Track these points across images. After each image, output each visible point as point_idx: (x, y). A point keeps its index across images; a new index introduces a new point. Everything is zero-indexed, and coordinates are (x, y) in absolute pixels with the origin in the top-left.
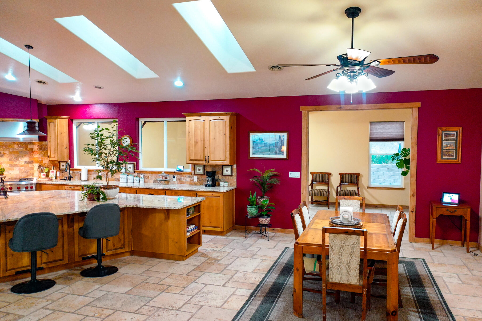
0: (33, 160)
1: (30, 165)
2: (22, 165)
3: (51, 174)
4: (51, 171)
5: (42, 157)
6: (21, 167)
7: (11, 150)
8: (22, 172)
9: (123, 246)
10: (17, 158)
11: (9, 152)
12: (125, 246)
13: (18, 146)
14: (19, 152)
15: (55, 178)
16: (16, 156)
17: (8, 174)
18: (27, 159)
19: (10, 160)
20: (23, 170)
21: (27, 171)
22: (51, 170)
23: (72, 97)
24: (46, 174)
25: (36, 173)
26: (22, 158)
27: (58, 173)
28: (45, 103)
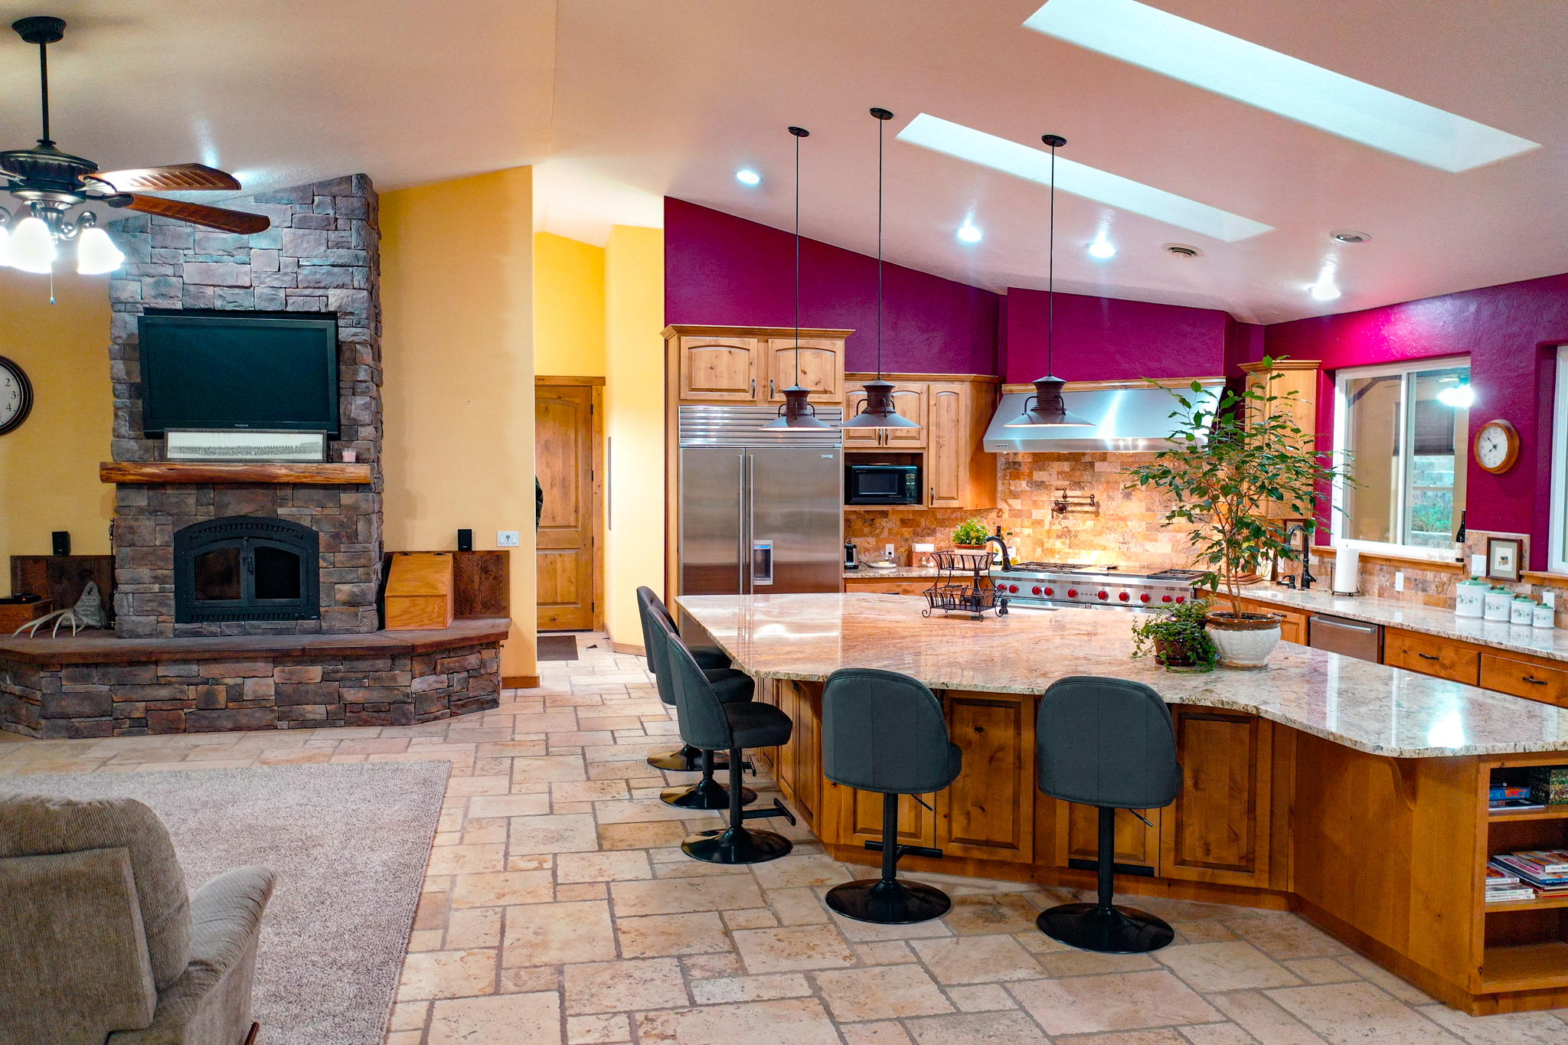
2: (1179, 528)
6: (1175, 534)
8: (1180, 548)
9: (1246, 865)
12: (1257, 866)
15: (1269, 577)
17: (1141, 551)
19: (1148, 509)
23: (1305, 287)
27: (1281, 560)
28: (1256, 322)
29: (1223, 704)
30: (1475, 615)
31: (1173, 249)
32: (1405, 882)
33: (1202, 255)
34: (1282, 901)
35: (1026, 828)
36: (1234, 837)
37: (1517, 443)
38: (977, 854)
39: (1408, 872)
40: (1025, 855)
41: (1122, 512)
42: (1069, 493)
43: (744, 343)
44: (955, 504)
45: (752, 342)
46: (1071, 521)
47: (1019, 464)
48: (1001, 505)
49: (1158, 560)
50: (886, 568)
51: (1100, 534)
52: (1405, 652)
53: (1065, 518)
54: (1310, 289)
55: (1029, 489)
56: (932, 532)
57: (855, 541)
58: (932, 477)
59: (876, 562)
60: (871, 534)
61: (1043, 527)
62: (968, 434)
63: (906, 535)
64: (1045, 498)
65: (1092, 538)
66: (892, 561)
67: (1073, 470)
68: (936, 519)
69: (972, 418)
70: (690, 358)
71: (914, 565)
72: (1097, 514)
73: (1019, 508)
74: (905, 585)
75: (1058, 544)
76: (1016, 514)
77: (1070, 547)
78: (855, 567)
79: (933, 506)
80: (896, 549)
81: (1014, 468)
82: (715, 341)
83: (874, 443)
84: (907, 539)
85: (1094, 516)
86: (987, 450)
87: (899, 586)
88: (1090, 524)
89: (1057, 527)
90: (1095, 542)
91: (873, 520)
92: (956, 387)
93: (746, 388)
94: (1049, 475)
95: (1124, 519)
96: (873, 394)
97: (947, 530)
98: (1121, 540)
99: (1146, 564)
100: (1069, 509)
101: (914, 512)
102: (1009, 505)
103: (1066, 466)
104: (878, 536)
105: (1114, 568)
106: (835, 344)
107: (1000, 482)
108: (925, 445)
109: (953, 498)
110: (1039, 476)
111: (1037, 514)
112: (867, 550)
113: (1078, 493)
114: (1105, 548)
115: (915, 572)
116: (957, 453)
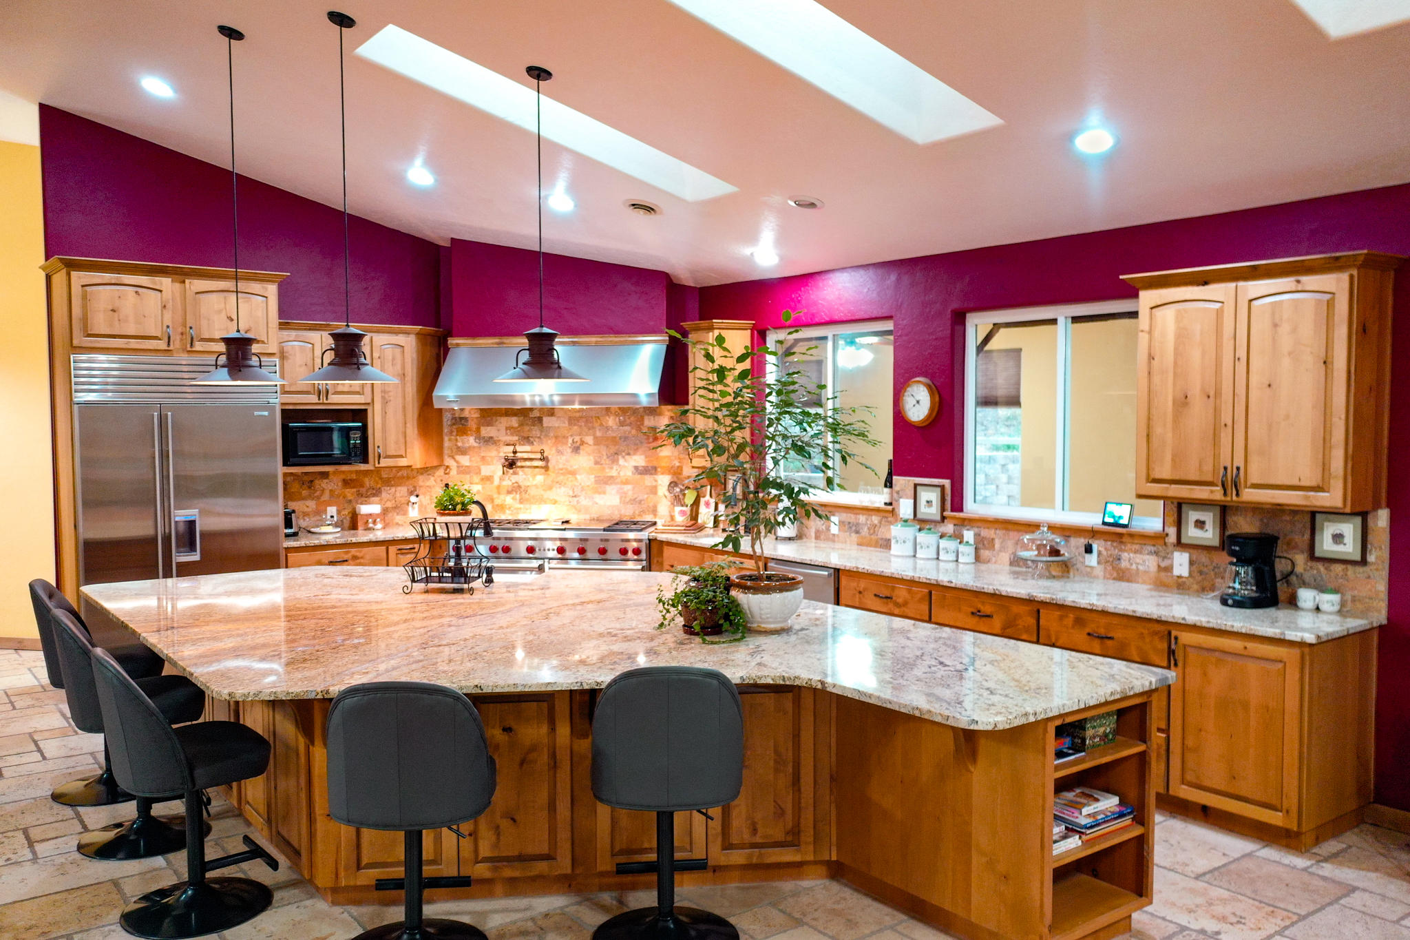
0: (655, 464)
1: (648, 480)
2: (627, 480)
3: (703, 509)
4: (703, 500)
5: (682, 456)
6: (622, 486)
7: (598, 434)
8: (628, 499)
9: (793, 839)
10: (614, 457)
11: (595, 438)
12: (803, 838)
13: (617, 419)
14: (620, 438)
15: (711, 524)
16: (612, 451)
17: (590, 504)
18: (639, 460)
19: (597, 463)
20: (630, 493)
21: (641, 498)
22: (704, 497)
23: (747, 251)
24: (687, 509)
25: (664, 507)
26: (627, 457)
27: (722, 507)
28: (690, 283)
29: (784, 680)
30: (907, 554)
31: (633, 205)
32: (965, 844)
33: (661, 213)
34: (823, 870)
35: (564, 835)
36: (780, 813)
37: (937, 399)
38: (508, 873)
39: (970, 835)
40: (564, 864)
41: (571, 467)
42: (519, 448)
43: (155, 283)
44: (403, 462)
45: (165, 282)
46: (522, 477)
47: (466, 419)
48: (448, 461)
49: (606, 513)
50: (329, 533)
51: (550, 488)
52: (860, 592)
53: (515, 473)
54: (752, 254)
55: (476, 445)
56: (376, 493)
57: (293, 505)
58: (378, 434)
59: (317, 526)
60: (310, 497)
61: (492, 483)
62: (415, 389)
63: (350, 497)
64: (494, 453)
65: (542, 492)
66: (336, 525)
67: (521, 425)
68: (381, 478)
69: (418, 369)
70: (84, 297)
71: (360, 528)
72: (546, 468)
73: (468, 464)
74: (354, 551)
75: (509, 500)
76: (463, 470)
77: (521, 502)
78: (295, 534)
79: (380, 465)
80: (339, 512)
81: (460, 423)
82: (117, 278)
83: (313, 398)
84: (350, 501)
85: (543, 470)
86: (437, 405)
87: (347, 553)
88: (540, 478)
89: (507, 483)
90: (545, 496)
91: (312, 481)
92: (401, 339)
93: (159, 334)
94: (495, 430)
95: (573, 473)
96: (341, 343)
97: (393, 489)
98: (571, 493)
99: (595, 516)
100: (519, 464)
101: (358, 472)
102: (457, 462)
103: (514, 421)
104: (318, 498)
105: (567, 522)
106: (266, 289)
107: (446, 439)
108: (369, 401)
109: (401, 456)
110: (486, 431)
111: (486, 470)
112: (306, 514)
113: (527, 448)
114: (555, 502)
115: (362, 536)
116: (404, 408)
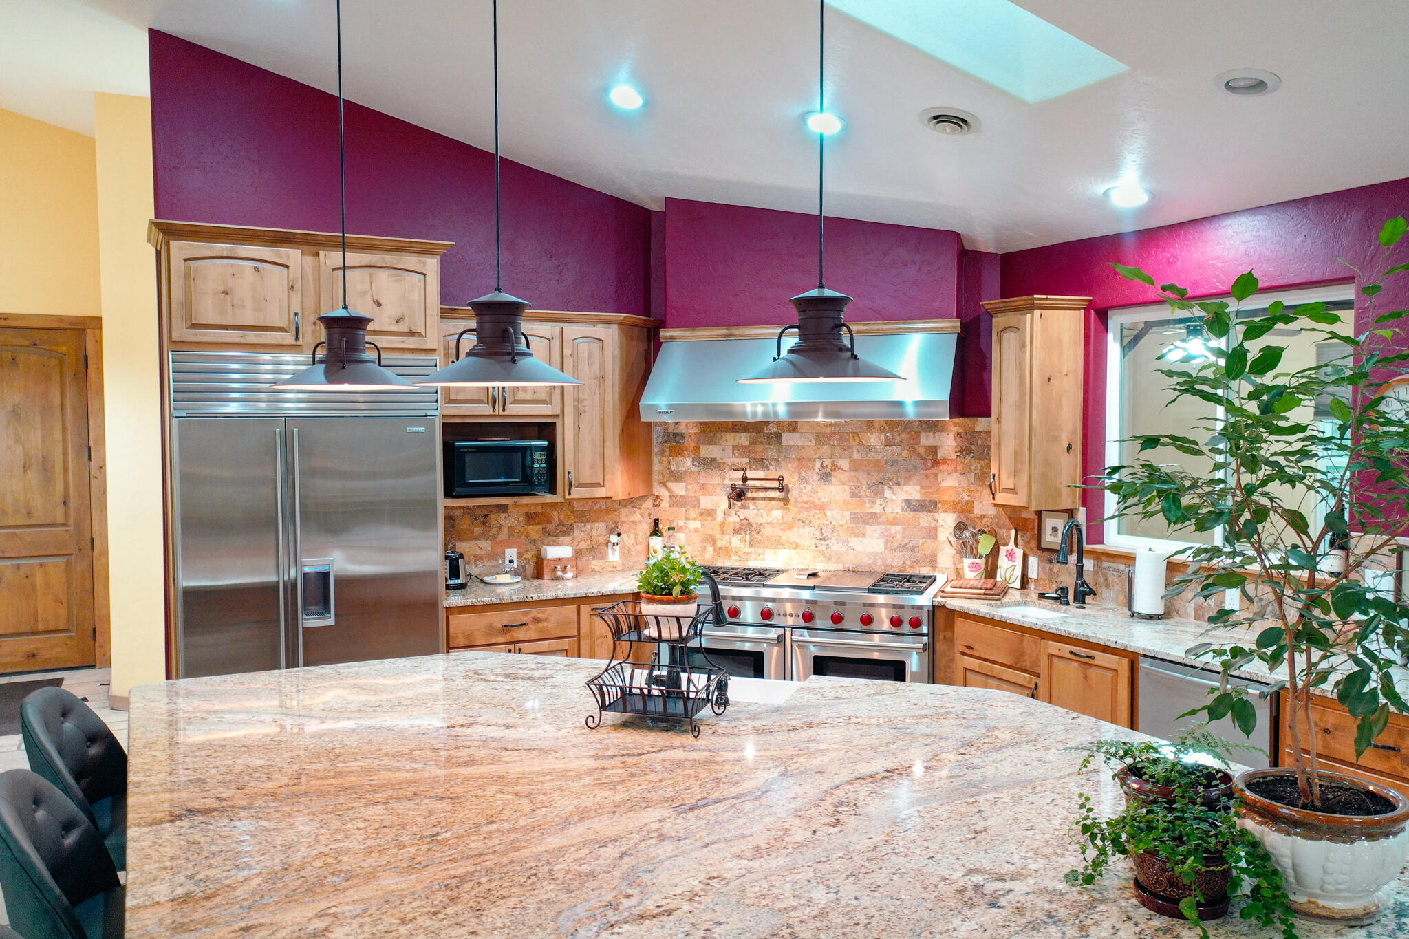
0: (935, 497)
1: (924, 519)
2: (894, 518)
3: (1003, 562)
4: (1003, 550)
5: (972, 487)
6: (888, 527)
7: (856, 456)
8: (896, 545)
10: (877, 487)
11: (852, 461)
13: (883, 436)
14: (887, 462)
15: (1017, 584)
16: (874, 479)
17: (844, 549)
18: (912, 492)
19: (853, 495)
20: (899, 536)
21: (914, 543)
22: (1006, 545)
24: (982, 562)
25: (947, 556)
26: (895, 487)
27: (1033, 562)
28: (991, 249)
31: (935, 117)
33: (979, 129)
41: (819, 499)
42: (750, 474)
44: (600, 492)
45: (293, 255)
46: (752, 511)
47: (682, 435)
48: (659, 490)
49: (866, 562)
50: (508, 586)
51: (790, 527)
52: (1326, 731)
53: (743, 507)
55: (694, 469)
56: (567, 530)
57: (462, 547)
58: (569, 456)
59: (491, 574)
60: (484, 536)
61: (714, 519)
62: (617, 396)
63: (534, 536)
64: (716, 480)
65: (780, 533)
66: (516, 573)
67: (753, 443)
68: (573, 512)
69: (622, 370)
70: (188, 275)
71: (546, 577)
72: (786, 501)
73: (683, 493)
74: (535, 612)
75: (735, 541)
76: (677, 502)
77: (751, 545)
78: (463, 586)
79: (572, 496)
80: (520, 555)
81: (674, 441)
83: (486, 409)
84: (534, 542)
85: (781, 504)
86: (644, 418)
87: (526, 614)
88: (777, 514)
89: (733, 519)
90: (784, 537)
91: (486, 516)
92: (599, 331)
93: (284, 324)
94: (723, 449)
95: (822, 508)
96: (487, 318)
97: (589, 526)
98: (818, 535)
99: (851, 567)
100: (749, 494)
101: (544, 505)
102: (670, 491)
103: (744, 439)
104: (494, 537)
105: (813, 575)
106: (425, 264)
107: (656, 460)
108: (558, 412)
109: (598, 485)
110: (707, 451)
111: (706, 502)
112: (478, 558)
113: (761, 474)
114: (797, 546)
115: (549, 589)
116: (603, 421)
